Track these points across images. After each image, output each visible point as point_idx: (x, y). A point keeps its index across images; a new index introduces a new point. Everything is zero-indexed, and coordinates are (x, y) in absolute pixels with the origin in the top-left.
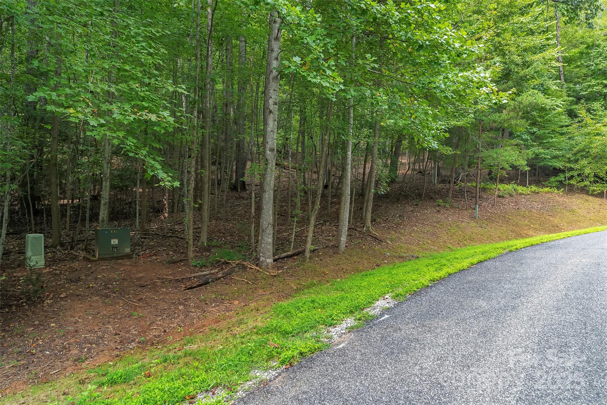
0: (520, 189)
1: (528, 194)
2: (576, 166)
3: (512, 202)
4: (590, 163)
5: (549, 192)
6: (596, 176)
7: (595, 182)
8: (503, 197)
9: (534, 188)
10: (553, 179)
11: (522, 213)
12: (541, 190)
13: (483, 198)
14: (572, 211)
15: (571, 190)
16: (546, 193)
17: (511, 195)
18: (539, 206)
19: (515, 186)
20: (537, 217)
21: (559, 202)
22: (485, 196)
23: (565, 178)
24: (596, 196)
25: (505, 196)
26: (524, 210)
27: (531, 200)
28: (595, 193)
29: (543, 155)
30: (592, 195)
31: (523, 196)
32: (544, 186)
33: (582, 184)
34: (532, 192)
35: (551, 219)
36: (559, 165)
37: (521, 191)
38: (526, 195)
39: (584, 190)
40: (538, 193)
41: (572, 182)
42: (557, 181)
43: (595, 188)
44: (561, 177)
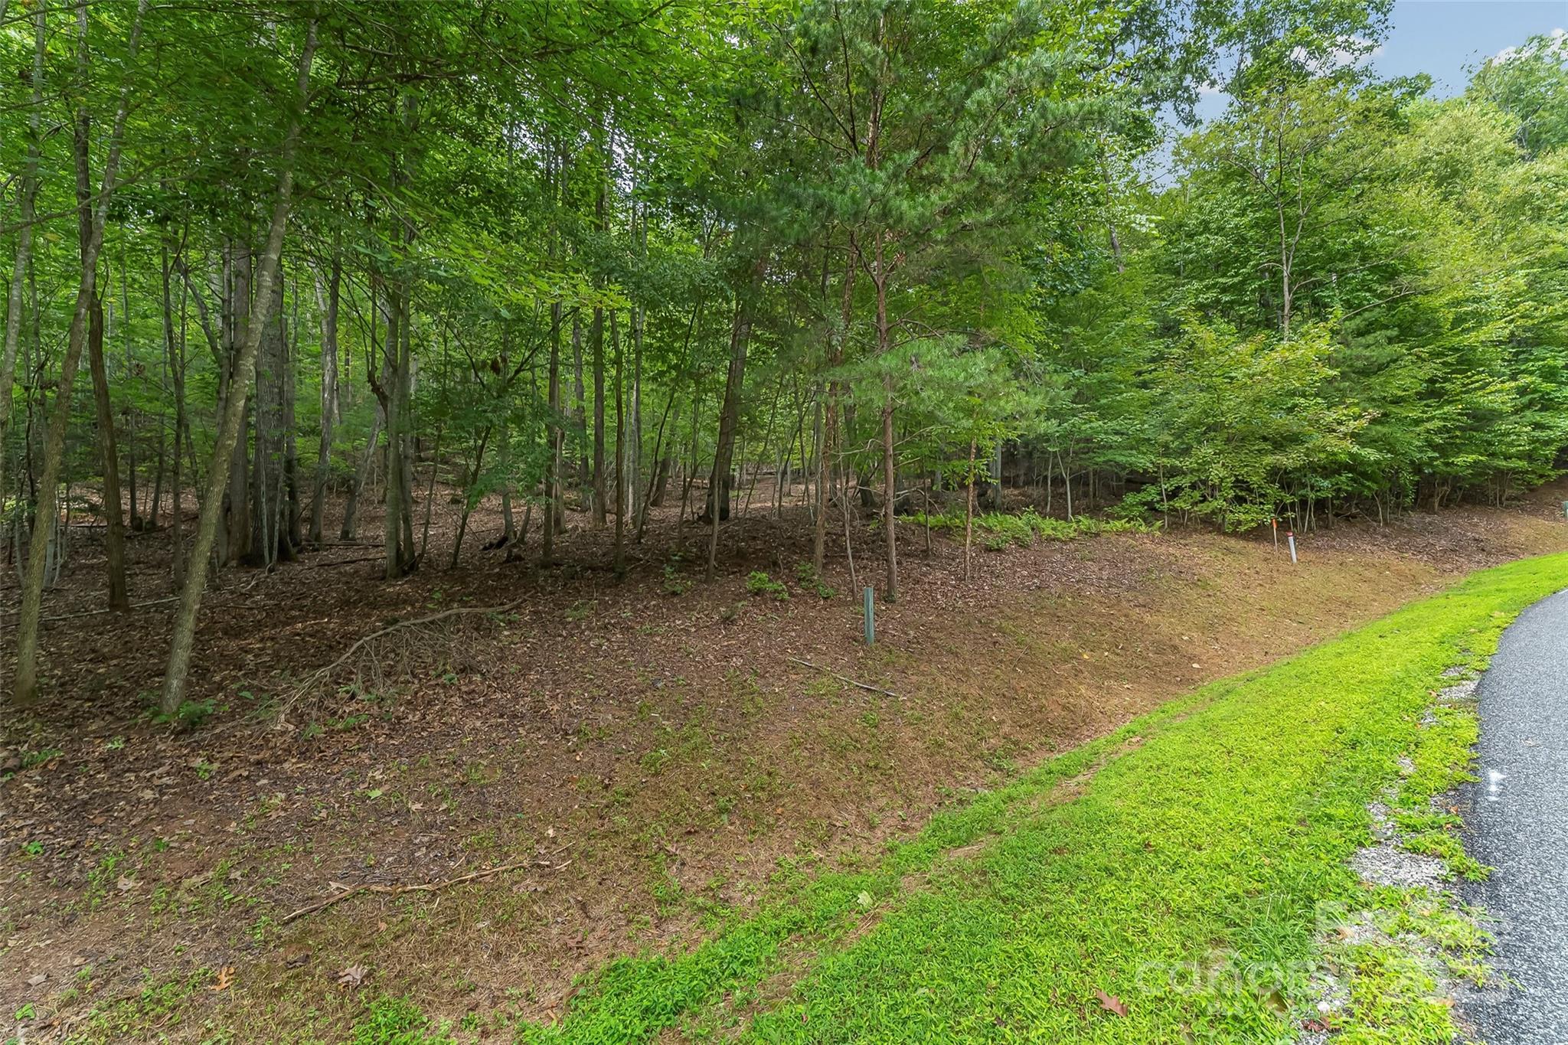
0: (1048, 526)
1: (1072, 540)
2: (1187, 463)
3: (1024, 566)
4: (1221, 452)
5: (1125, 531)
6: (1240, 483)
7: (1240, 500)
8: (999, 550)
9: (1085, 522)
10: (1130, 498)
11: (1050, 603)
12: (1103, 526)
13: (936, 557)
14: (1200, 583)
15: (1178, 524)
16: (1118, 533)
17: (1022, 545)
18: (1105, 574)
19: (1036, 519)
20: (1101, 615)
21: (1157, 558)
22: (945, 551)
23: (1160, 494)
24: (1247, 536)
25: (1003, 546)
26: (1059, 589)
27: (1078, 555)
28: (1242, 529)
29: (1103, 436)
30: (1235, 534)
31: (1057, 545)
32: (1110, 517)
33: (1206, 508)
34: (1082, 533)
35: (1148, 618)
36: (1143, 461)
37: (1051, 532)
38: (1065, 543)
39: (1211, 524)
40: (1097, 535)
41: (1179, 504)
42: (1144, 504)
43: (1242, 517)
44: (1150, 493)
